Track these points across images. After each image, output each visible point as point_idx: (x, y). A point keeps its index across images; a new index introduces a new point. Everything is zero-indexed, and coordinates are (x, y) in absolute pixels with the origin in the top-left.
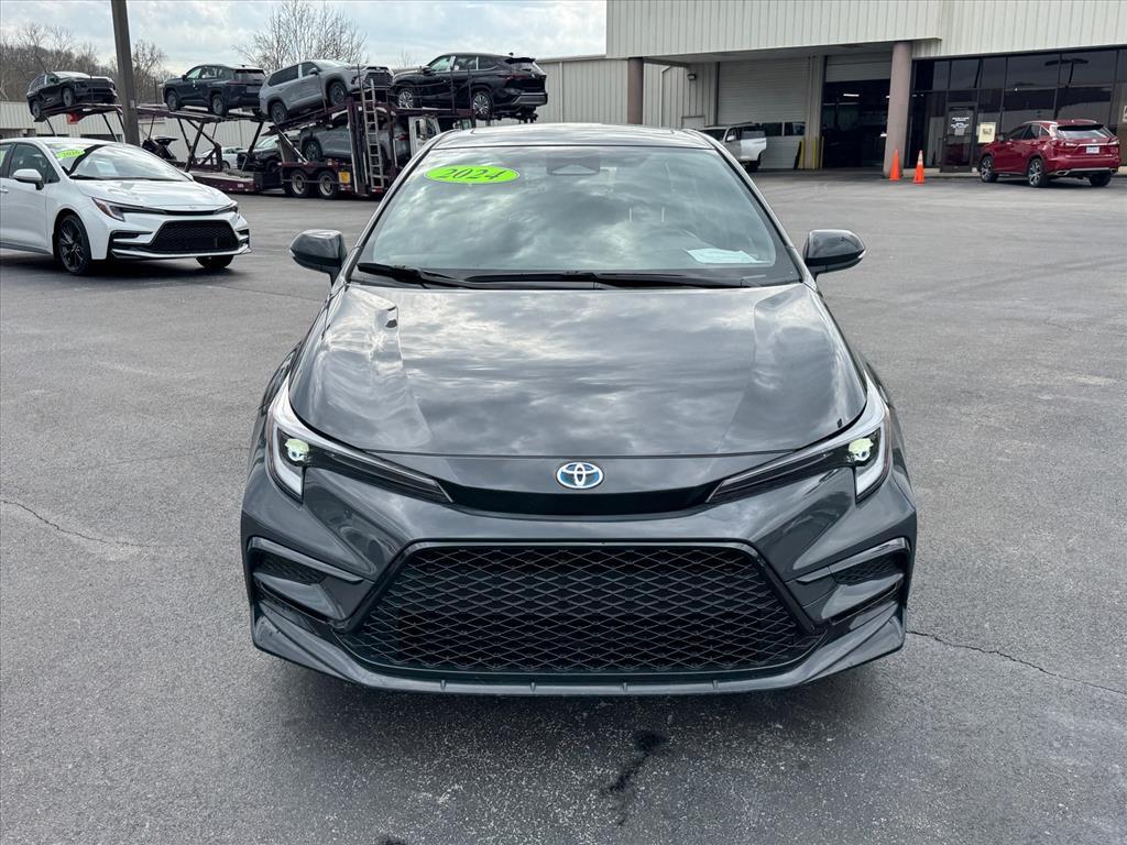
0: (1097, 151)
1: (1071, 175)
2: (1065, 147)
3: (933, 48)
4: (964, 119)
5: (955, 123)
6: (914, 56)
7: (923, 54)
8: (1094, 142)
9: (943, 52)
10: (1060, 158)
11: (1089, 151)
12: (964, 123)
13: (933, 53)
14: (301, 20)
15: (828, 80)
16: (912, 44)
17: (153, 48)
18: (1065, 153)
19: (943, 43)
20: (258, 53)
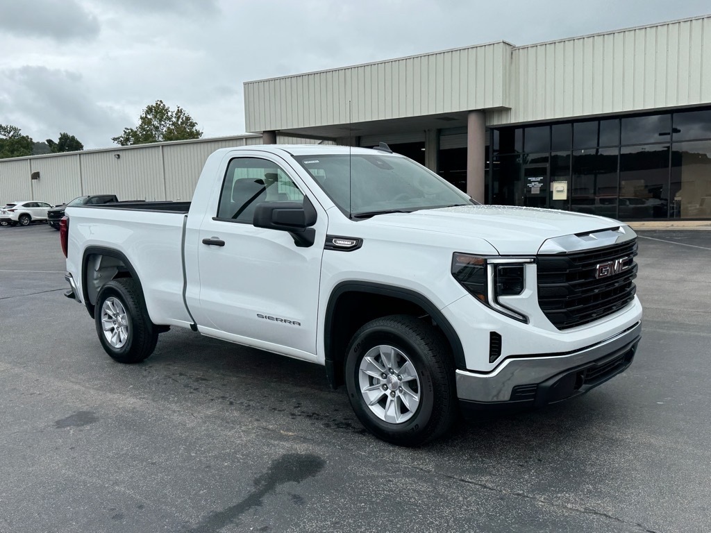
3: (504, 116)
4: (539, 179)
5: (530, 182)
9: (513, 119)
12: (539, 182)
13: (504, 121)
15: (441, 149)
19: (513, 111)
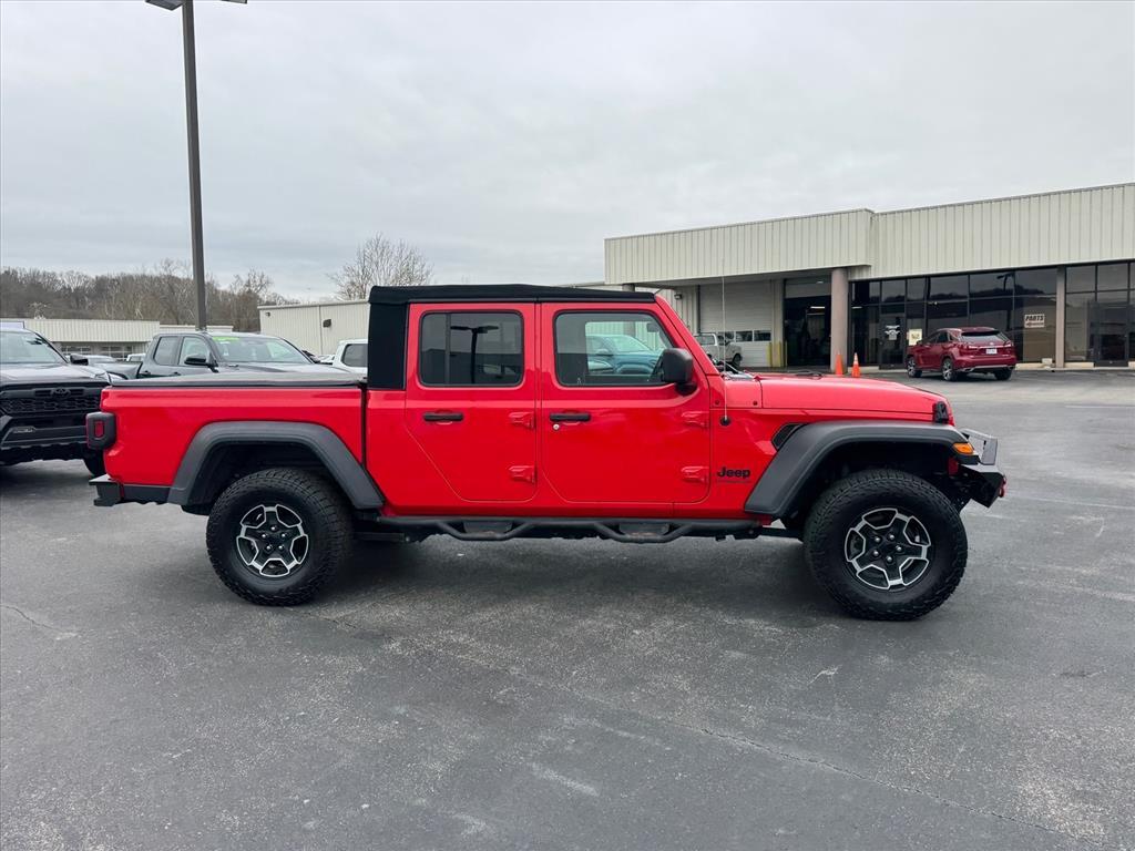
0: (995, 352)
1: (976, 371)
2: (968, 349)
3: (865, 273)
4: (896, 327)
5: (888, 330)
6: (850, 279)
7: (858, 277)
8: (992, 344)
9: (873, 277)
10: (965, 358)
11: (989, 352)
13: (865, 276)
14: (382, 254)
15: (787, 296)
16: (847, 270)
17: (263, 276)
18: (968, 354)
19: (872, 268)
20: (347, 279)
